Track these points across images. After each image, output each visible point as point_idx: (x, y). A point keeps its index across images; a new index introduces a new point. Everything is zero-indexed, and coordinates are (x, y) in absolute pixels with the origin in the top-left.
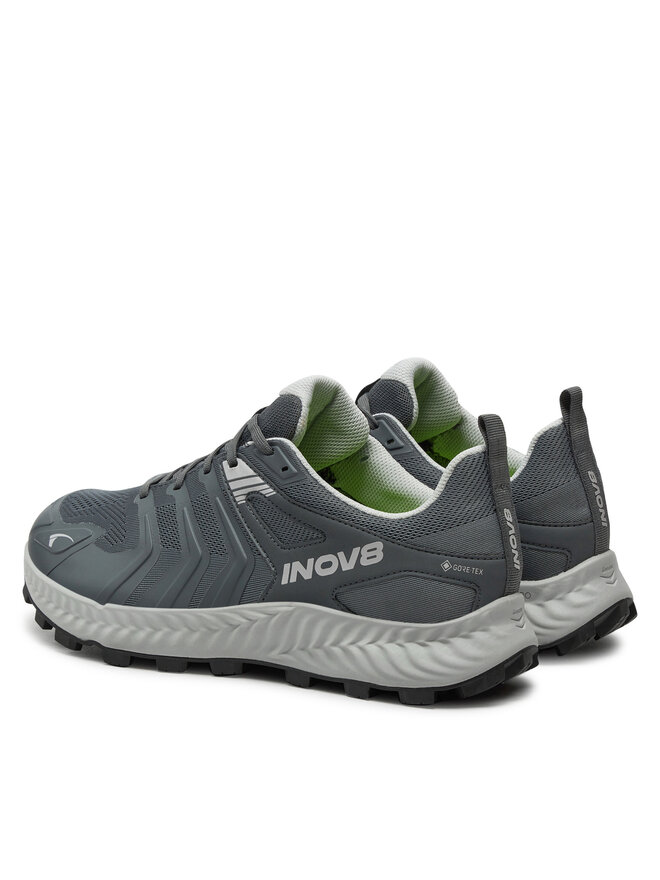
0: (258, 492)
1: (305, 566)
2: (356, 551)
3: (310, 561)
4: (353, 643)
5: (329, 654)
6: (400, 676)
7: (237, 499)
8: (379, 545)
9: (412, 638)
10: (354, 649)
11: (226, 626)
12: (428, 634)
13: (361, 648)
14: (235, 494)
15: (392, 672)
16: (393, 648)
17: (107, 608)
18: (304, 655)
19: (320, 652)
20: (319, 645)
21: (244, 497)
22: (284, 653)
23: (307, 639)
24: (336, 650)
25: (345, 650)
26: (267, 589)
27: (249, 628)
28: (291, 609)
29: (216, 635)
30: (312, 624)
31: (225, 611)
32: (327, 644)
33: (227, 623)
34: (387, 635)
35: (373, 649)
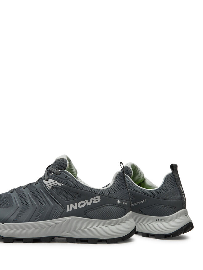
0: (56, 185)
1: (74, 205)
2: (91, 199)
3: (76, 204)
4: (91, 227)
5: (83, 231)
6: (108, 235)
7: (48, 188)
8: (99, 197)
9: (109, 224)
10: (92, 229)
11: (48, 226)
12: (115, 222)
13: (94, 228)
14: (47, 187)
15: (105, 234)
16: (104, 227)
17: (5, 224)
18: (74, 233)
19: (80, 231)
20: (80, 229)
21: (51, 188)
22: (68, 233)
23: (76, 227)
24: (86, 230)
25: (89, 229)
26: (62, 214)
27: (55, 226)
28: (70, 219)
29: (44, 229)
30: (77, 223)
31: (47, 221)
32: (82, 228)
33: (48, 225)
34: (102, 224)
35: (98, 228)
